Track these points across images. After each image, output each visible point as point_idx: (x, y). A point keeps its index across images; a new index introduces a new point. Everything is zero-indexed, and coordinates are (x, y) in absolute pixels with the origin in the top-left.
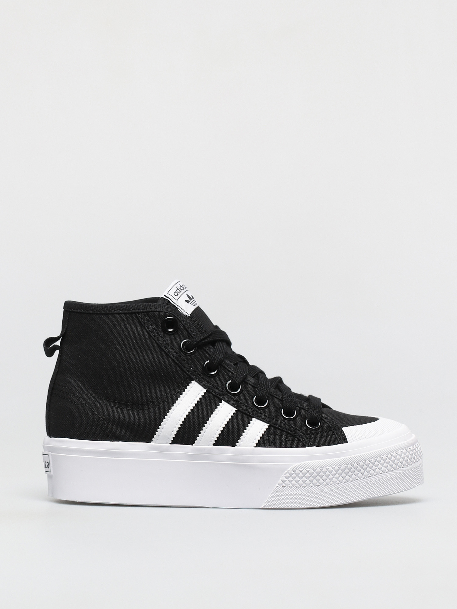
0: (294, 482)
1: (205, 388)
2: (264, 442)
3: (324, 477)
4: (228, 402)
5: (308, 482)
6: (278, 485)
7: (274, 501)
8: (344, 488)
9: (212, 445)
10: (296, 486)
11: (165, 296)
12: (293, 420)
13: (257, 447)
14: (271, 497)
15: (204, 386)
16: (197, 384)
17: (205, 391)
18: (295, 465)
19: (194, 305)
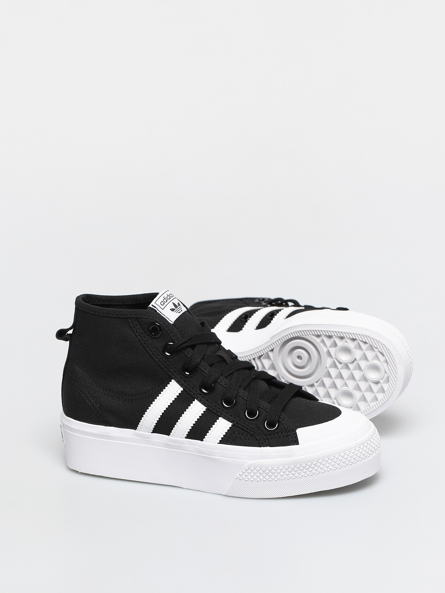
0: (249, 477)
1: (182, 387)
2: (226, 440)
3: (276, 474)
4: (200, 401)
5: (261, 477)
6: (236, 478)
7: (233, 491)
8: (294, 483)
9: (184, 438)
10: (251, 480)
11: (152, 305)
12: (254, 421)
13: (220, 444)
14: (230, 487)
15: (181, 385)
16: (175, 383)
17: (182, 389)
18: (251, 462)
19: (179, 313)
